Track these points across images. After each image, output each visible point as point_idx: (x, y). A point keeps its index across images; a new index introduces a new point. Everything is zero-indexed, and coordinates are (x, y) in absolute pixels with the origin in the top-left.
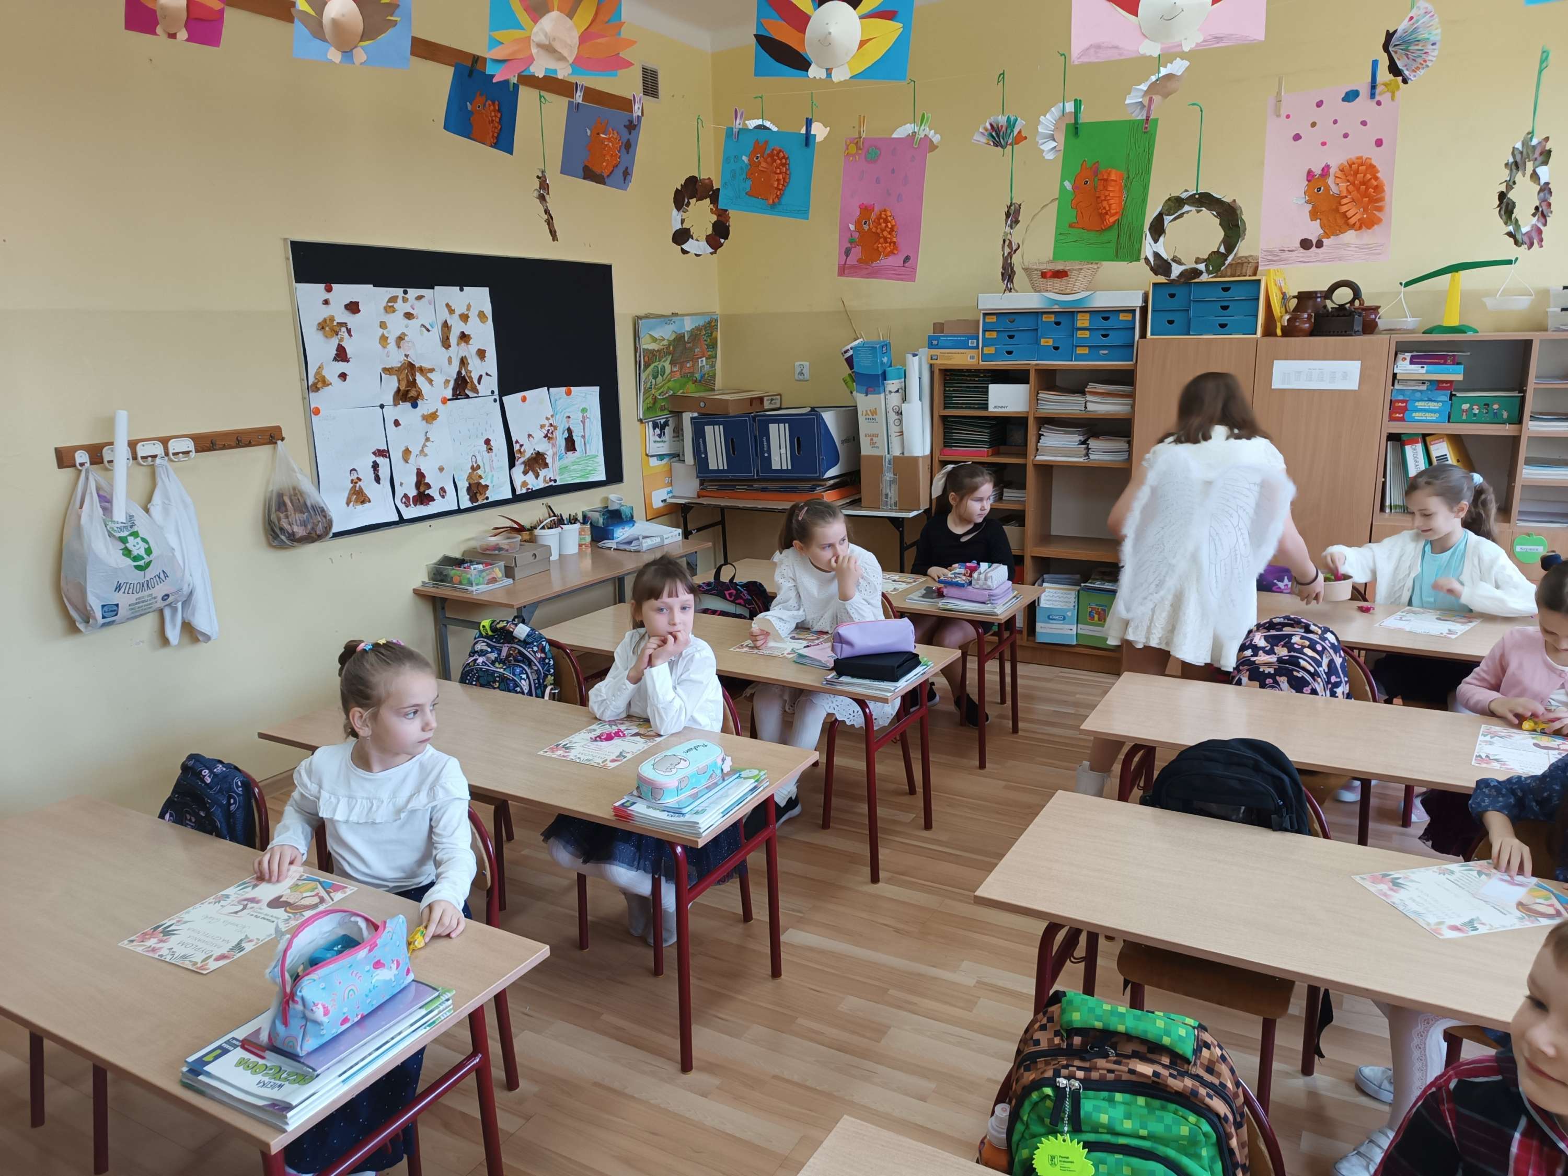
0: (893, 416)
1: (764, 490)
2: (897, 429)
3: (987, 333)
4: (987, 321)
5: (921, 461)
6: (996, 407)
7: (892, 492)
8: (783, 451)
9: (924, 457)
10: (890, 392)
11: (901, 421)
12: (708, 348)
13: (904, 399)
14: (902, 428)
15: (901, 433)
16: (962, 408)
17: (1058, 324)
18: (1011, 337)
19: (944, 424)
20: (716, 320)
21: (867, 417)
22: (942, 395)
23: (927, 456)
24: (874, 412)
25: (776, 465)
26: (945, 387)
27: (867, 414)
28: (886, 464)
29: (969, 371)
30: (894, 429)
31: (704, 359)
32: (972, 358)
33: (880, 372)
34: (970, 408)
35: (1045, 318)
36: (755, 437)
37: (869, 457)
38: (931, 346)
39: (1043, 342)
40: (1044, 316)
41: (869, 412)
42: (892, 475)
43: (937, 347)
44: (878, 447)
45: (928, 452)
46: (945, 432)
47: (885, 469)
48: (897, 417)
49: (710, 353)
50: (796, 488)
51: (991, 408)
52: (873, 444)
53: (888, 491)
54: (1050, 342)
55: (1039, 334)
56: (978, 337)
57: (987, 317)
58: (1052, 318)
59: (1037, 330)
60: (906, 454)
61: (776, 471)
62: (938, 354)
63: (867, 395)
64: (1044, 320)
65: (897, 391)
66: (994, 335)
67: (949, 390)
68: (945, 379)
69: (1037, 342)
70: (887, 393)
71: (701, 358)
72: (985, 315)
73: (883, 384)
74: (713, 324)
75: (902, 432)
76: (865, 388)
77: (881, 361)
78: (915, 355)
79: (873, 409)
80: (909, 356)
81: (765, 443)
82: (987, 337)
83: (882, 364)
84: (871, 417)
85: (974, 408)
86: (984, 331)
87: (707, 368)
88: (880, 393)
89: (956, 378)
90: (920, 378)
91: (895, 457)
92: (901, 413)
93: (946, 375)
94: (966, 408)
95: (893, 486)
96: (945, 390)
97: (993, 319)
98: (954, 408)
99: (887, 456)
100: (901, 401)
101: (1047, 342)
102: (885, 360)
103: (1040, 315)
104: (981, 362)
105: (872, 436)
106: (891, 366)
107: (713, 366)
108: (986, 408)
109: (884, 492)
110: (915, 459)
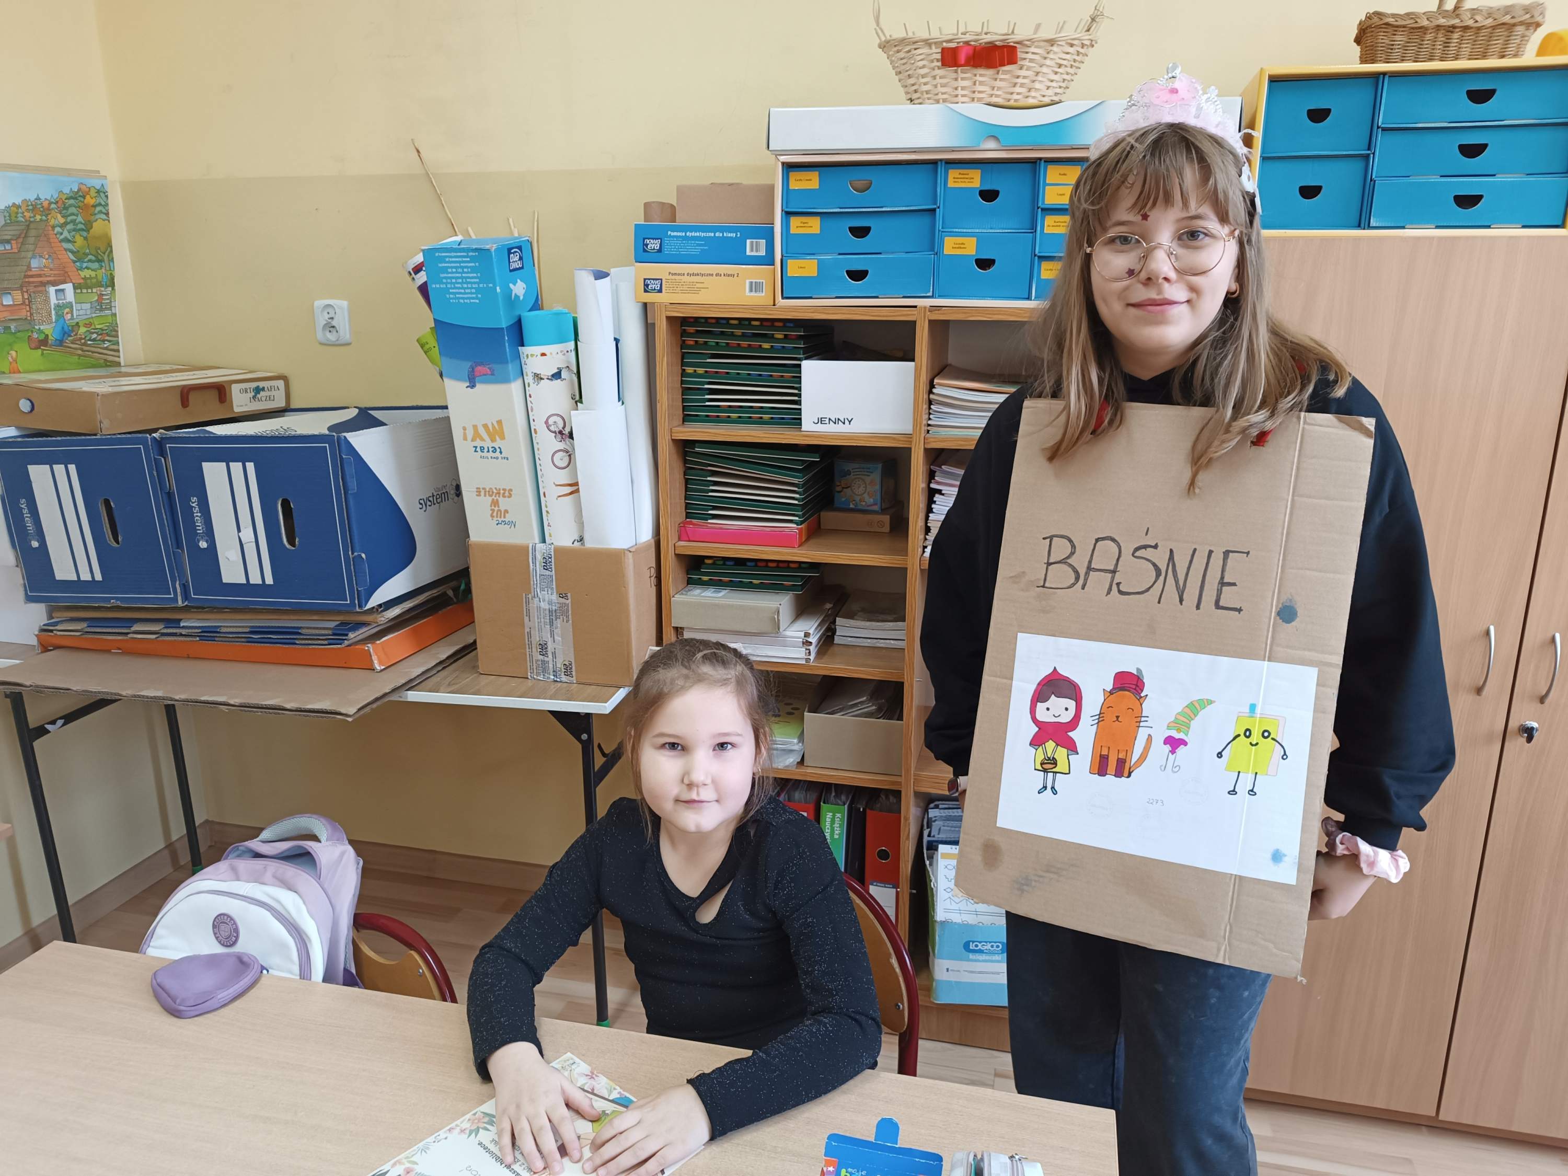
0: (548, 443)
1: (208, 634)
2: (563, 477)
3: (795, 221)
4: (794, 185)
5: (630, 560)
6: (821, 421)
7: (557, 638)
8: (247, 535)
9: (636, 551)
10: (538, 377)
11: (570, 455)
12: (80, 260)
13: (578, 399)
14: (575, 473)
15: (574, 489)
16: (728, 420)
17: (989, 195)
18: (860, 232)
19: (685, 462)
20: (102, 192)
21: (478, 443)
22: (678, 385)
23: (646, 546)
24: (497, 431)
25: (231, 573)
26: (683, 364)
27: (477, 436)
28: (537, 568)
29: (743, 322)
30: (553, 478)
31: (68, 287)
32: (755, 287)
33: (504, 322)
34: (750, 421)
35: (955, 180)
36: (170, 495)
37: (489, 549)
38: (643, 254)
39: (950, 246)
40: (953, 173)
41: (482, 431)
42: (554, 597)
43: (659, 256)
44: (512, 524)
45: (646, 534)
46: (687, 481)
47: (535, 580)
48: (561, 446)
49: (86, 273)
50: (295, 632)
51: (808, 424)
52: (499, 515)
53: (547, 637)
54: (970, 248)
55: (939, 225)
56: (772, 231)
57: (794, 175)
58: (974, 180)
59: (934, 210)
60: (589, 544)
61: (234, 588)
62: (665, 276)
63: (472, 386)
64: (951, 184)
65: (557, 375)
66: (814, 226)
67: (695, 375)
68: (683, 345)
69: (933, 245)
70: (529, 379)
71: (54, 284)
72: (789, 167)
73: (518, 356)
74: (89, 200)
75: (576, 484)
76: (466, 365)
77: (508, 294)
78: (600, 275)
79: (491, 420)
80: (585, 278)
81: (197, 514)
82: (793, 230)
83: (511, 301)
84: (488, 444)
85: (760, 422)
86: (788, 214)
87: (82, 311)
88: (506, 380)
89: (712, 341)
90: (617, 341)
91: (560, 551)
92: (571, 436)
93: (684, 333)
94: (739, 421)
95: (558, 623)
96: (683, 373)
97: (810, 182)
98: (708, 419)
99: (540, 546)
100: (568, 402)
101: (961, 246)
102: (519, 289)
103: (941, 169)
104: (781, 302)
105: (496, 495)
106: (537, 306)
107: (103, 305)
108: (797, 421)
109: (536, 639)
110: (614, 558)
